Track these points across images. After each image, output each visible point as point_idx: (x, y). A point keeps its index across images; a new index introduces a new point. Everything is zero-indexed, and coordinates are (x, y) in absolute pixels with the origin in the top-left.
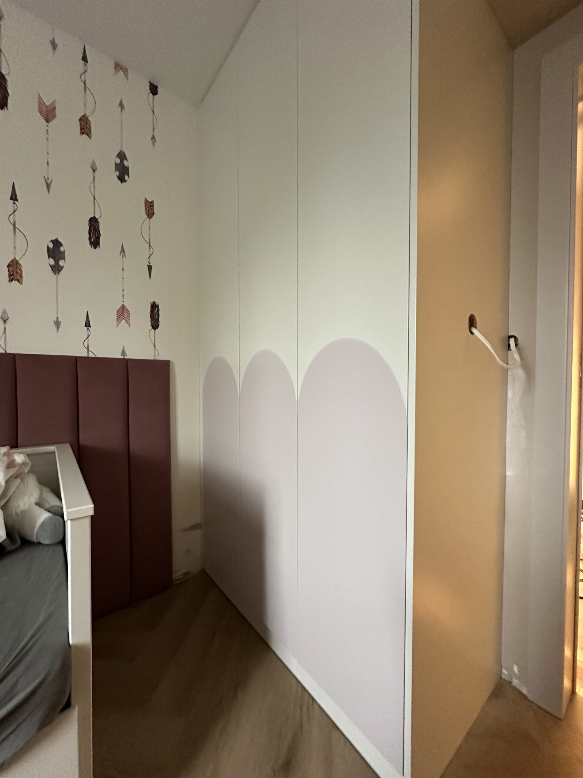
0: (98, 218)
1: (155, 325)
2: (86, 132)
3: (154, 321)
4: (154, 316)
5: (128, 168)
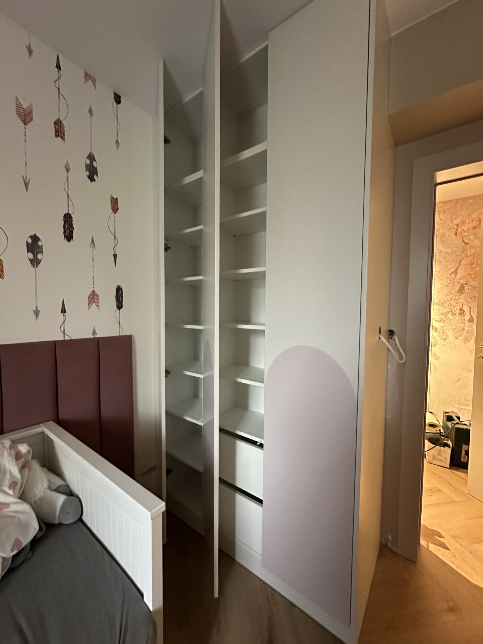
0: (72, 214)
1: (120, 306)
2: (60, 135)
3: (118, 303)
4: (119, 298)
5: (96, 169)
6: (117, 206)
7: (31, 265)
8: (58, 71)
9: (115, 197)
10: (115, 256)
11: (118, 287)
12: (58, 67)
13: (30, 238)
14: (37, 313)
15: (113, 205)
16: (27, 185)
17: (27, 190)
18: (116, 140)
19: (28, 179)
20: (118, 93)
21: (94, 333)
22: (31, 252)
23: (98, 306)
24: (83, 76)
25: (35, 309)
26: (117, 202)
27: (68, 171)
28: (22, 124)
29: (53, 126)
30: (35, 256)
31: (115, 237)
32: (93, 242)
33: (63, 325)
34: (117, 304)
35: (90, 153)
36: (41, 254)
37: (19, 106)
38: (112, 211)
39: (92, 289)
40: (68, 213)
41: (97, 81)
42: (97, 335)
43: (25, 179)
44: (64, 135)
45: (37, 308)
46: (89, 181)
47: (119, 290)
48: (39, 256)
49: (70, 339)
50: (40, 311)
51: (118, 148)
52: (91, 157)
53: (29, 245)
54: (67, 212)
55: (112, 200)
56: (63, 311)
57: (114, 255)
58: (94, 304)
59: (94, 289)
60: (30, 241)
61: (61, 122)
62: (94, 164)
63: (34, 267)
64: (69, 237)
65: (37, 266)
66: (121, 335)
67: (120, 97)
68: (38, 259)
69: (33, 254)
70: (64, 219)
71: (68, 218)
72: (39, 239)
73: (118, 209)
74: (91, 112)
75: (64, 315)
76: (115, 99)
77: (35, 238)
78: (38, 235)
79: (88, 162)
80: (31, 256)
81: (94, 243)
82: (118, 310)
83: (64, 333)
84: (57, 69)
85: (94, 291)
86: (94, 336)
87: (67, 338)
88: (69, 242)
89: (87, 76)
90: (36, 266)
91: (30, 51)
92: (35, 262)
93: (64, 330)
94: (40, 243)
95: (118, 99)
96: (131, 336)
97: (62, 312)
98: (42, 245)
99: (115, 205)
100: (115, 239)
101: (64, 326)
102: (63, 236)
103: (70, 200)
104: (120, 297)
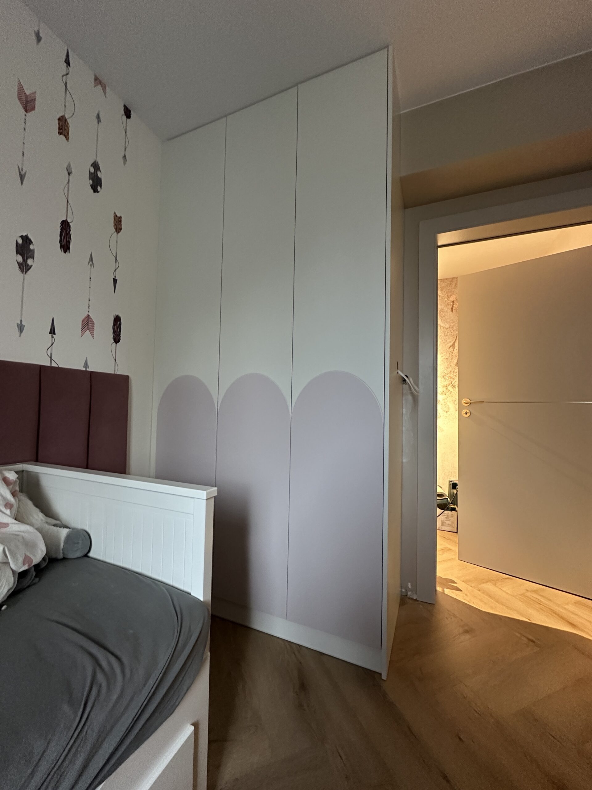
0: (70, 222)
1: (117, 339)
2: (63, 133)
3: (116, 335)
4: (117, 330)
5: (101, 180)
6: (120, 226)
7: (19, 269)
8: (67, 67)
9: (118, 215)
10: (115, 281)
11: (116, 317)
12: (67, 62)
13: (21, 238)
14: (21, 328)
15: (116, 223)
16: (22, 178)
17: (22, 183)
18: (123, 155)
19: (24, 171)
20: (129, 108)
21: (86, 365)
22: (21, 255)
23: (92, 334)
24: (93, 80)
25: (19, 323)
26: (120, 221)
27: (69, 174)
28: (24, 111)
29: (57, 122)
30: (25, 259)
31: (116, 260)
32: (91, 259)
33: (50, 348)
34: (114, 336)
35: (95, 162)
36: (32, 260)
37: (21, 91)
38: (115, 230)
39: (88, 313)
40: (66, 220)
41: (107, 88)
42: (88, 368)
43: (21, 170)
44: (68, 134)
45: (21, 321)
46: (92, 191)
47: (117, 321)
48: (30, 262)
49: (57, 366)
50: (24, 326)
51: (125, 164)
52: (96, 166)
53: (19, 245)
54: (64, 219)
55: (116, 218)
56: (52, 332)
57: (114, 279)
58: (88, 331)
59: (90, 314)
60: (20, 241)
61: (66, 120)
62: (99, 173)
63: (22, 272)
64: (65, 247)
65: (26, 272)
66: (116, 373)
67: (130, 111)
68: (28, 265)
69: (22, 258)
70: (61, 226)
71: (65, 226)
72: (30, 242)
73: (121, 229)
74: (98, 117)
75: (52, 337)
76: (125, 112)
77: (26, 240)
78: (30, 237)
79: (92, 170)
80: (20, 259)
81: (93, 261)
82: (115, 343)
83: (51, 357)
84: (65, 64)
85: (88, 315)
86: (86, 368)
87: (54, 365)
88: (65, 253)
89: (97, 81)
90: (24, 272)
91: (39, 38)
92: (24, 267)
93: (51, 354)
94: (31, 247)
95: (128, 113)
96: (128, 377)
97: (50, 333)
98: (34, 249)
99: (118, 224)
100: (116, 262)
101: (52, 350)
102: (59, 245)
103: (69, 206)
104: (118, 328)
